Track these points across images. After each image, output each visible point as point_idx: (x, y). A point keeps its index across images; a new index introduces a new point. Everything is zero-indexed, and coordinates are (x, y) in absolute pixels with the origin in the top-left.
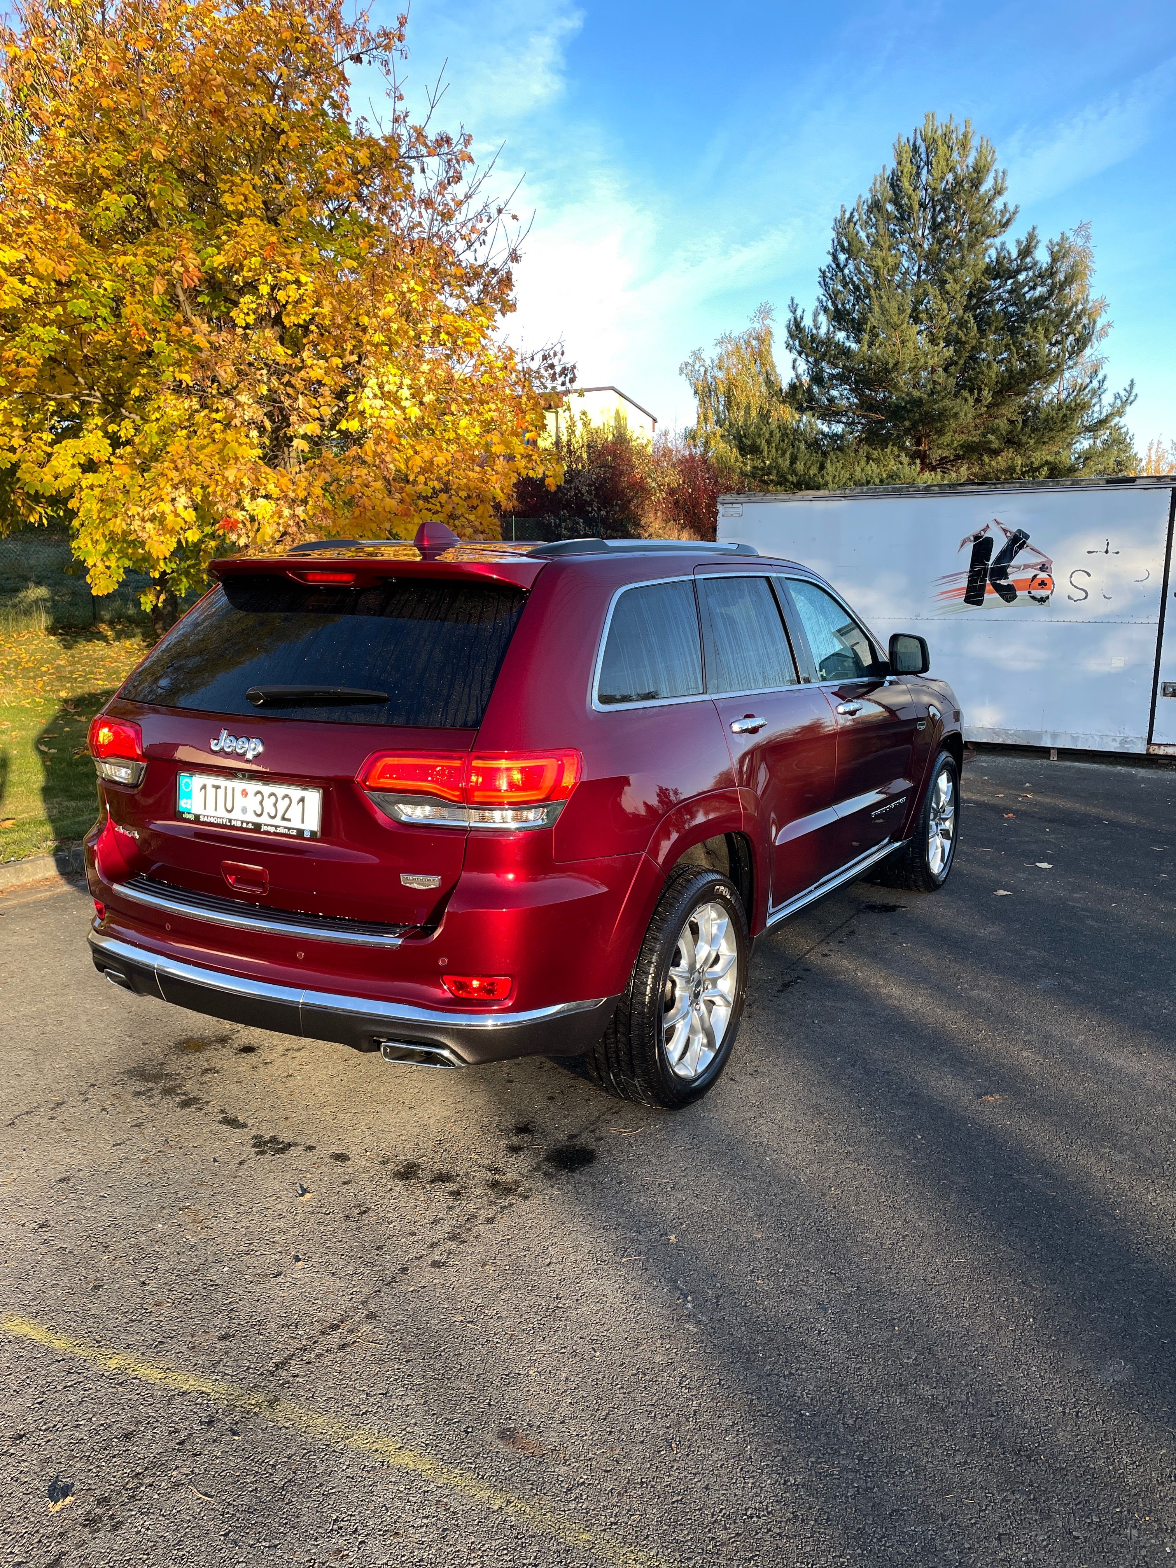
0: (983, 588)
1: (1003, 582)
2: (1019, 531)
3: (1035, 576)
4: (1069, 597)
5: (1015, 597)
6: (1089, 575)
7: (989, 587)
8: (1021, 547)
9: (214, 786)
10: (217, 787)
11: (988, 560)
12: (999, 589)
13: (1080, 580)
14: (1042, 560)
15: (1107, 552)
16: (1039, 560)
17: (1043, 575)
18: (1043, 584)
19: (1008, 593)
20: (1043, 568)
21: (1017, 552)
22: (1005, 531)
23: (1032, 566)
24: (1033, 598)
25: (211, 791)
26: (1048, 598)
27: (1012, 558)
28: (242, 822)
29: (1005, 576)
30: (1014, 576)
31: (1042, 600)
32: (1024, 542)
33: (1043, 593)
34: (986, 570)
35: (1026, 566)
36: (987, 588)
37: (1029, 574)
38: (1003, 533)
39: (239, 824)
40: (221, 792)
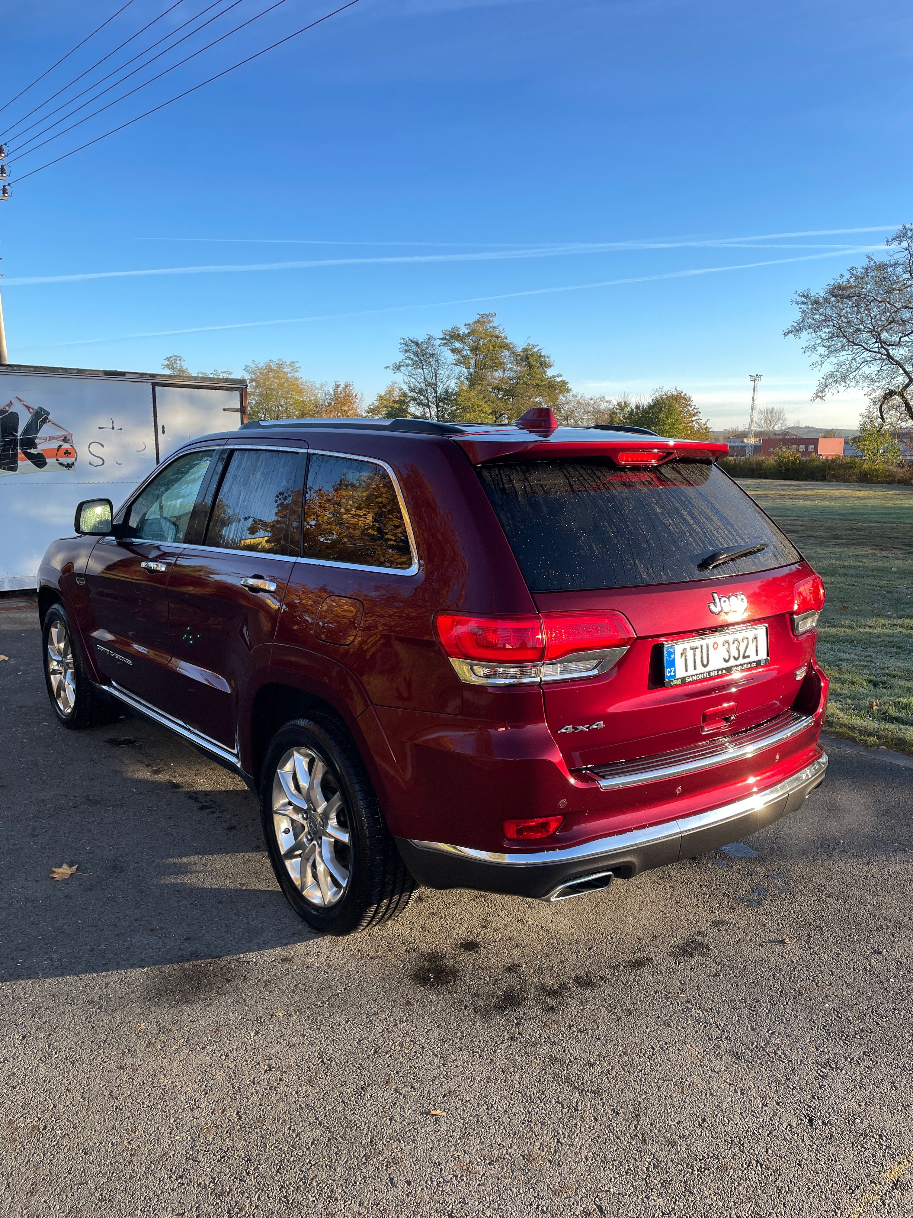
0: (15, 455)
1: (33, 451)
2: (40, 408)
3: (60, 446)
4: (90, 464)
5: (45, 464)
6: (103, 446)
7: (21, 455)
8: (44, 421)
9: (692, 648)
10: (694, 649)
11: (17, 432)
12: (30, 456)
13: (96, 449)
14: (64, 433)
15: (113, 428)
16: (61, 433)
17: (66, 446)
18: (67, 453)
19: (39, 461)
20: (65, 440)
21: (41, 426)
22: (28, 408)
23: (57, 438)
24: (61, 464)
25: (690, 654)
26: (73, 464)
27: (38, 431)
28: (718, 670)
29: (33, 445)
30: (41, 447)
31: (69, 466)
32: (46, 418)
33: (70, 460)
34: (15, 440)
35: (51, 438)
36: (19, 456)
37: (55, 445)
38: (26, 409)
39: (716, 673)
40: (698, 651)
